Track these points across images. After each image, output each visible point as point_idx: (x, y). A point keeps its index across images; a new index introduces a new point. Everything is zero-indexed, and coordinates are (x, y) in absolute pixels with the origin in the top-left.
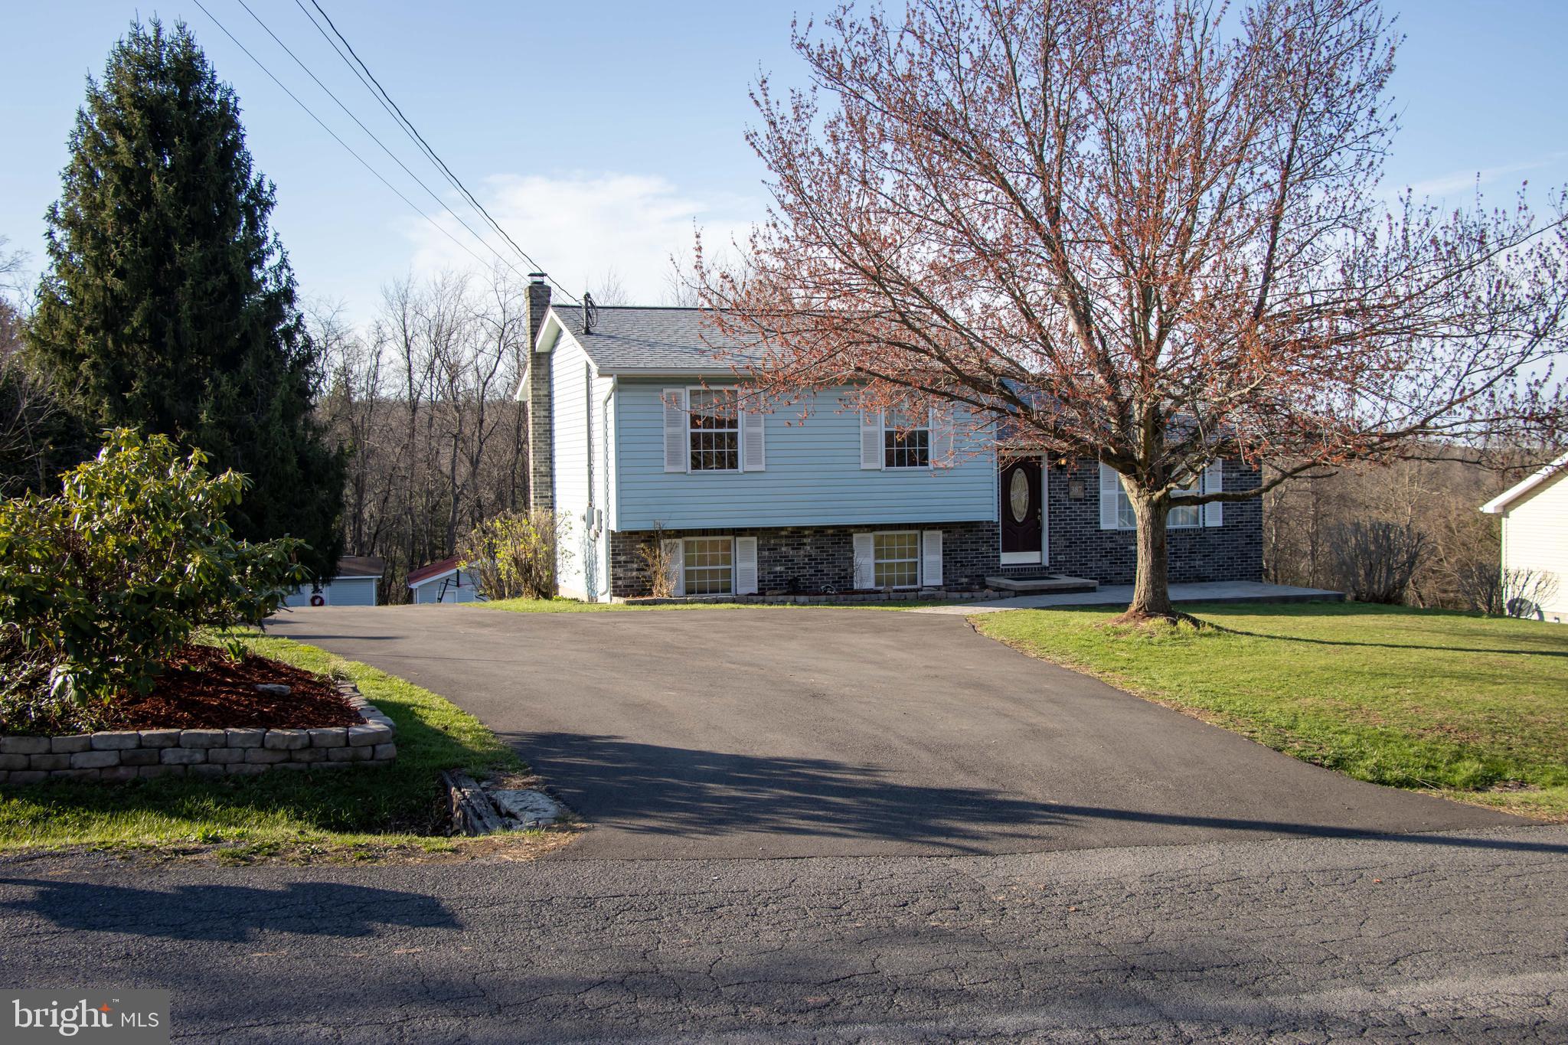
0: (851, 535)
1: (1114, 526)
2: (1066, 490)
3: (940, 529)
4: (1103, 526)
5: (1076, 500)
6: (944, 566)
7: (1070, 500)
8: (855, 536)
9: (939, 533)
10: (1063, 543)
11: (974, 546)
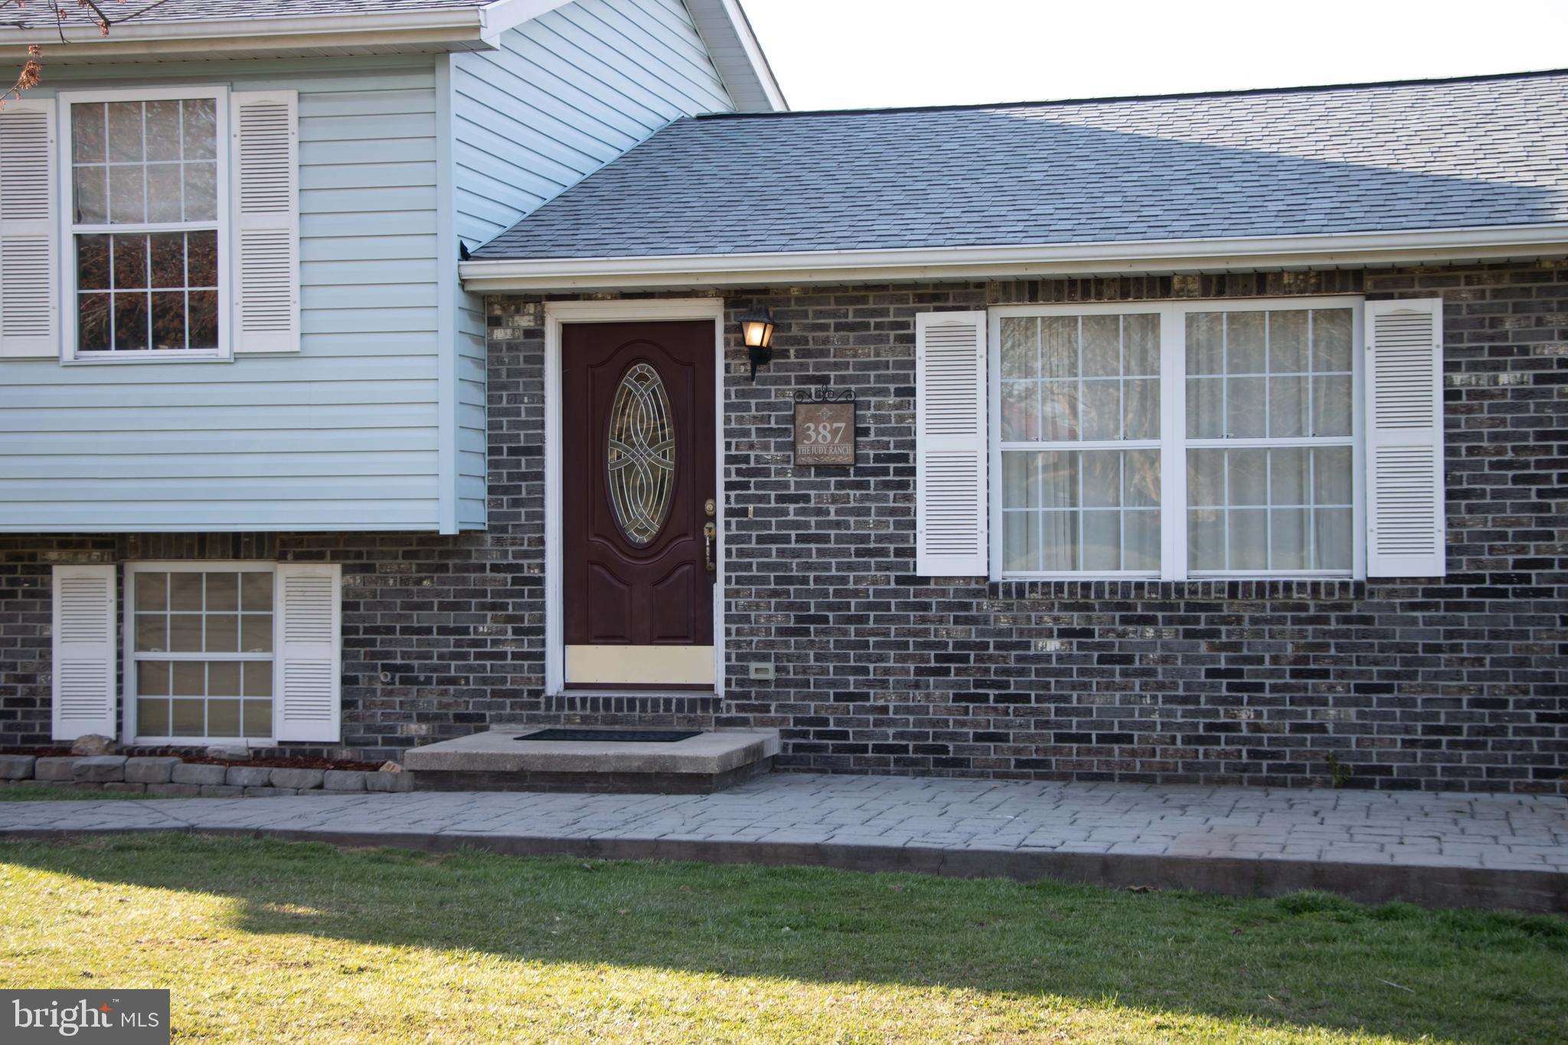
0: (47, 570)
1: (971, 566)
2: (788, 434)
3: (335, 557)
4: (927, 565)
5: (823, 469)
6: (346, 680)
7: (801, 469)
8: (59, 573)
9: (331, 576)
10: (772, 617)
11: (451, 619)
